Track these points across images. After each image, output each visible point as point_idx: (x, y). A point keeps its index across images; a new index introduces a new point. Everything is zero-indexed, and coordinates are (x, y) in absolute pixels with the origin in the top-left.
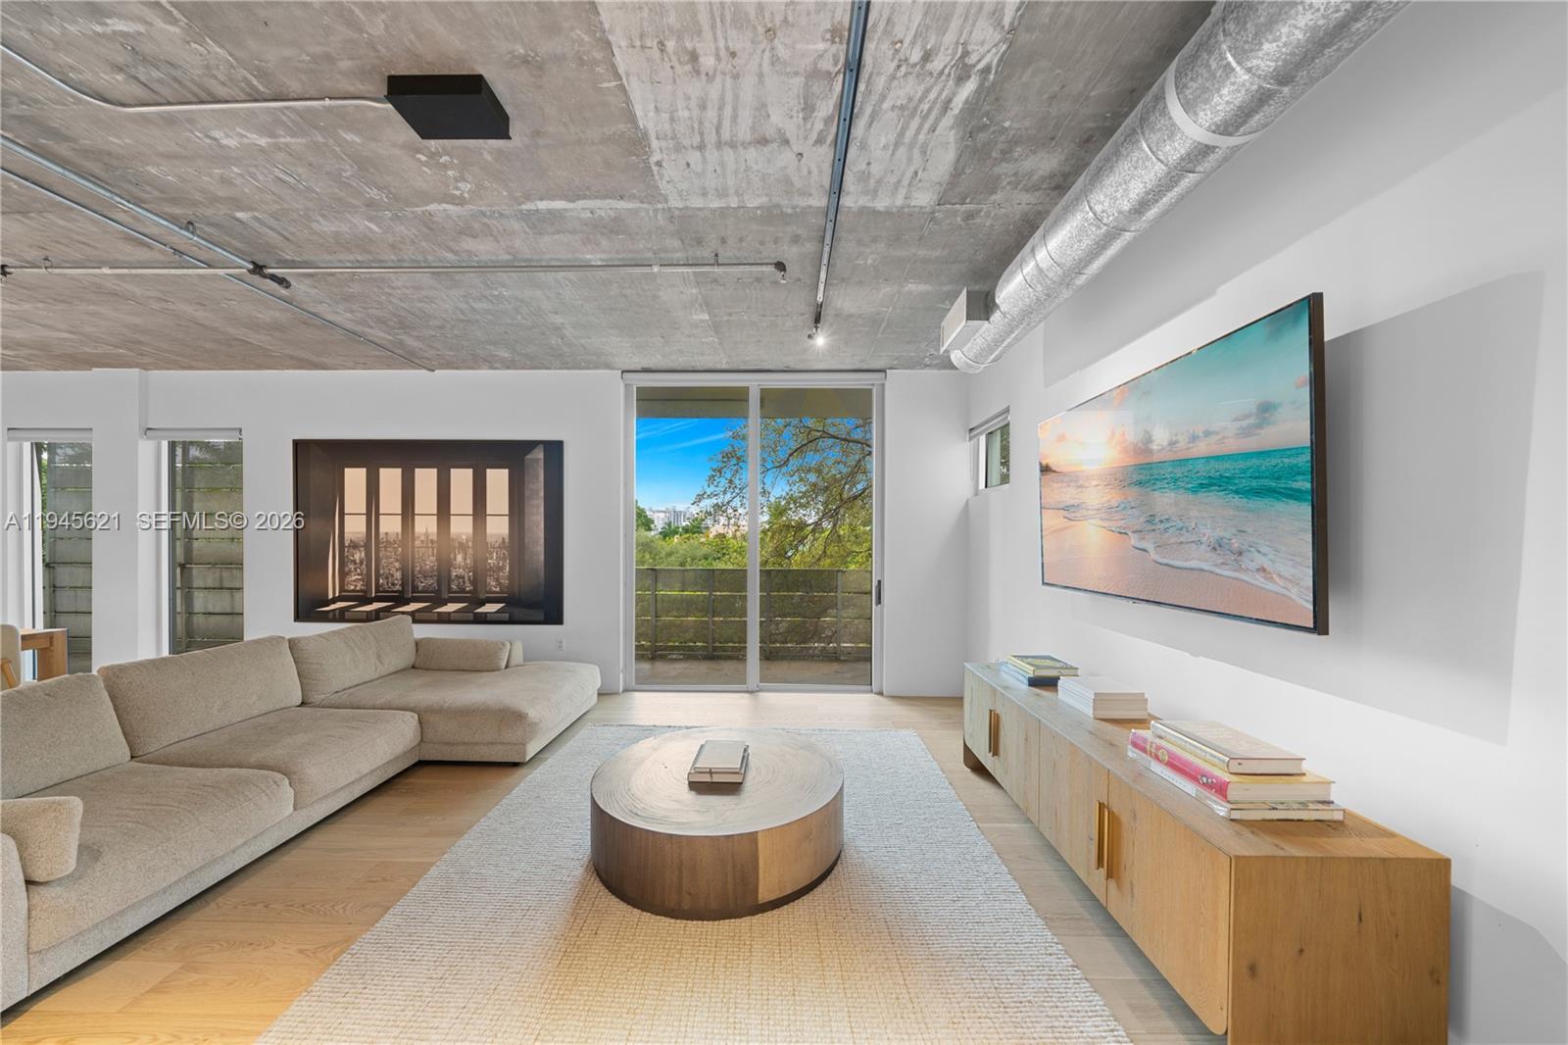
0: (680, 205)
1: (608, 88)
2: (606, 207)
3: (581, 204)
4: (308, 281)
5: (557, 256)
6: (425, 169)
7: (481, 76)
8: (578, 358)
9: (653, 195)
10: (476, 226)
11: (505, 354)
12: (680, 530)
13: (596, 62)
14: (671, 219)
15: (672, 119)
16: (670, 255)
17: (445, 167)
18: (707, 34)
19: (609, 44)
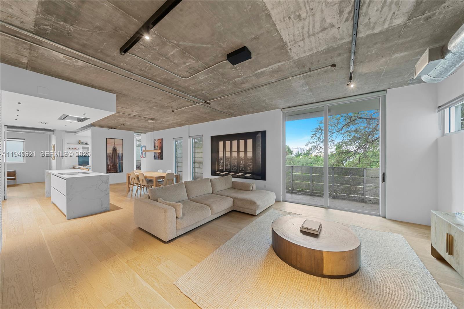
0: (297, 58)
1: (275, 36)
2: (275, 66)
3: (269, 67)
4: (213, 102)
5: (263, 82)
6: (234, 72)
7: (245, 46)
8: (270, 107)
9: (289, 58)
10: (245, 81)
11: (251, 110)
12: (302, 154)
13: (272, 31)
14: (295, 63)
15: (294, 36)
16: (295, 73)
17: (238, 69)
18: (303, 8)
19: (275, 24)
